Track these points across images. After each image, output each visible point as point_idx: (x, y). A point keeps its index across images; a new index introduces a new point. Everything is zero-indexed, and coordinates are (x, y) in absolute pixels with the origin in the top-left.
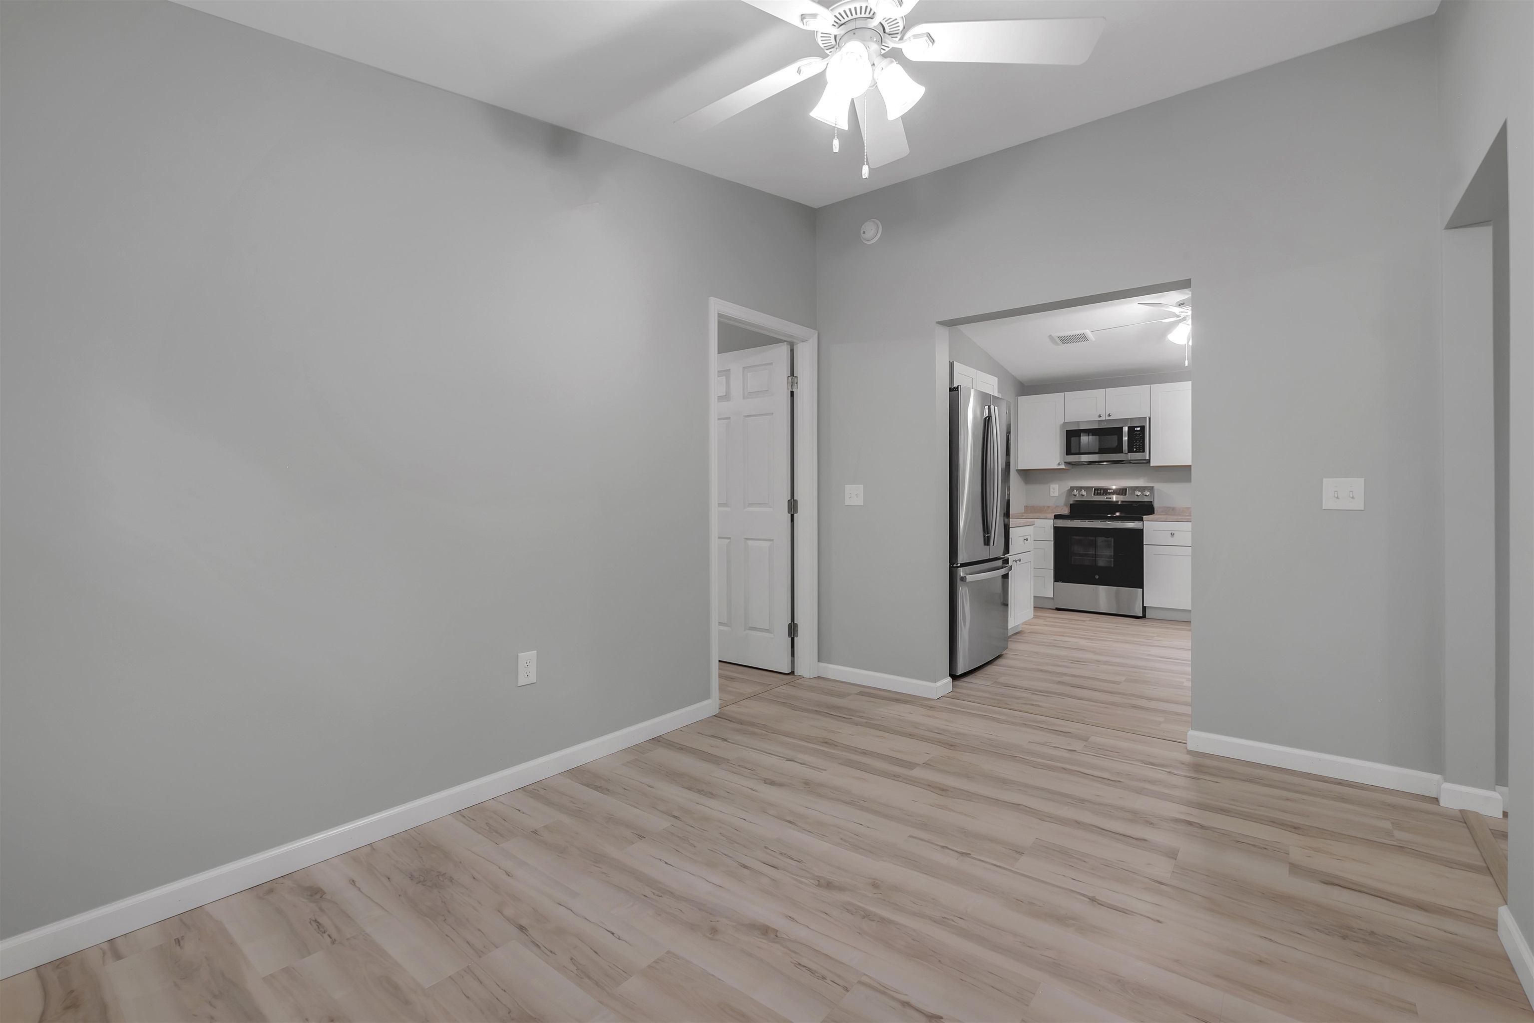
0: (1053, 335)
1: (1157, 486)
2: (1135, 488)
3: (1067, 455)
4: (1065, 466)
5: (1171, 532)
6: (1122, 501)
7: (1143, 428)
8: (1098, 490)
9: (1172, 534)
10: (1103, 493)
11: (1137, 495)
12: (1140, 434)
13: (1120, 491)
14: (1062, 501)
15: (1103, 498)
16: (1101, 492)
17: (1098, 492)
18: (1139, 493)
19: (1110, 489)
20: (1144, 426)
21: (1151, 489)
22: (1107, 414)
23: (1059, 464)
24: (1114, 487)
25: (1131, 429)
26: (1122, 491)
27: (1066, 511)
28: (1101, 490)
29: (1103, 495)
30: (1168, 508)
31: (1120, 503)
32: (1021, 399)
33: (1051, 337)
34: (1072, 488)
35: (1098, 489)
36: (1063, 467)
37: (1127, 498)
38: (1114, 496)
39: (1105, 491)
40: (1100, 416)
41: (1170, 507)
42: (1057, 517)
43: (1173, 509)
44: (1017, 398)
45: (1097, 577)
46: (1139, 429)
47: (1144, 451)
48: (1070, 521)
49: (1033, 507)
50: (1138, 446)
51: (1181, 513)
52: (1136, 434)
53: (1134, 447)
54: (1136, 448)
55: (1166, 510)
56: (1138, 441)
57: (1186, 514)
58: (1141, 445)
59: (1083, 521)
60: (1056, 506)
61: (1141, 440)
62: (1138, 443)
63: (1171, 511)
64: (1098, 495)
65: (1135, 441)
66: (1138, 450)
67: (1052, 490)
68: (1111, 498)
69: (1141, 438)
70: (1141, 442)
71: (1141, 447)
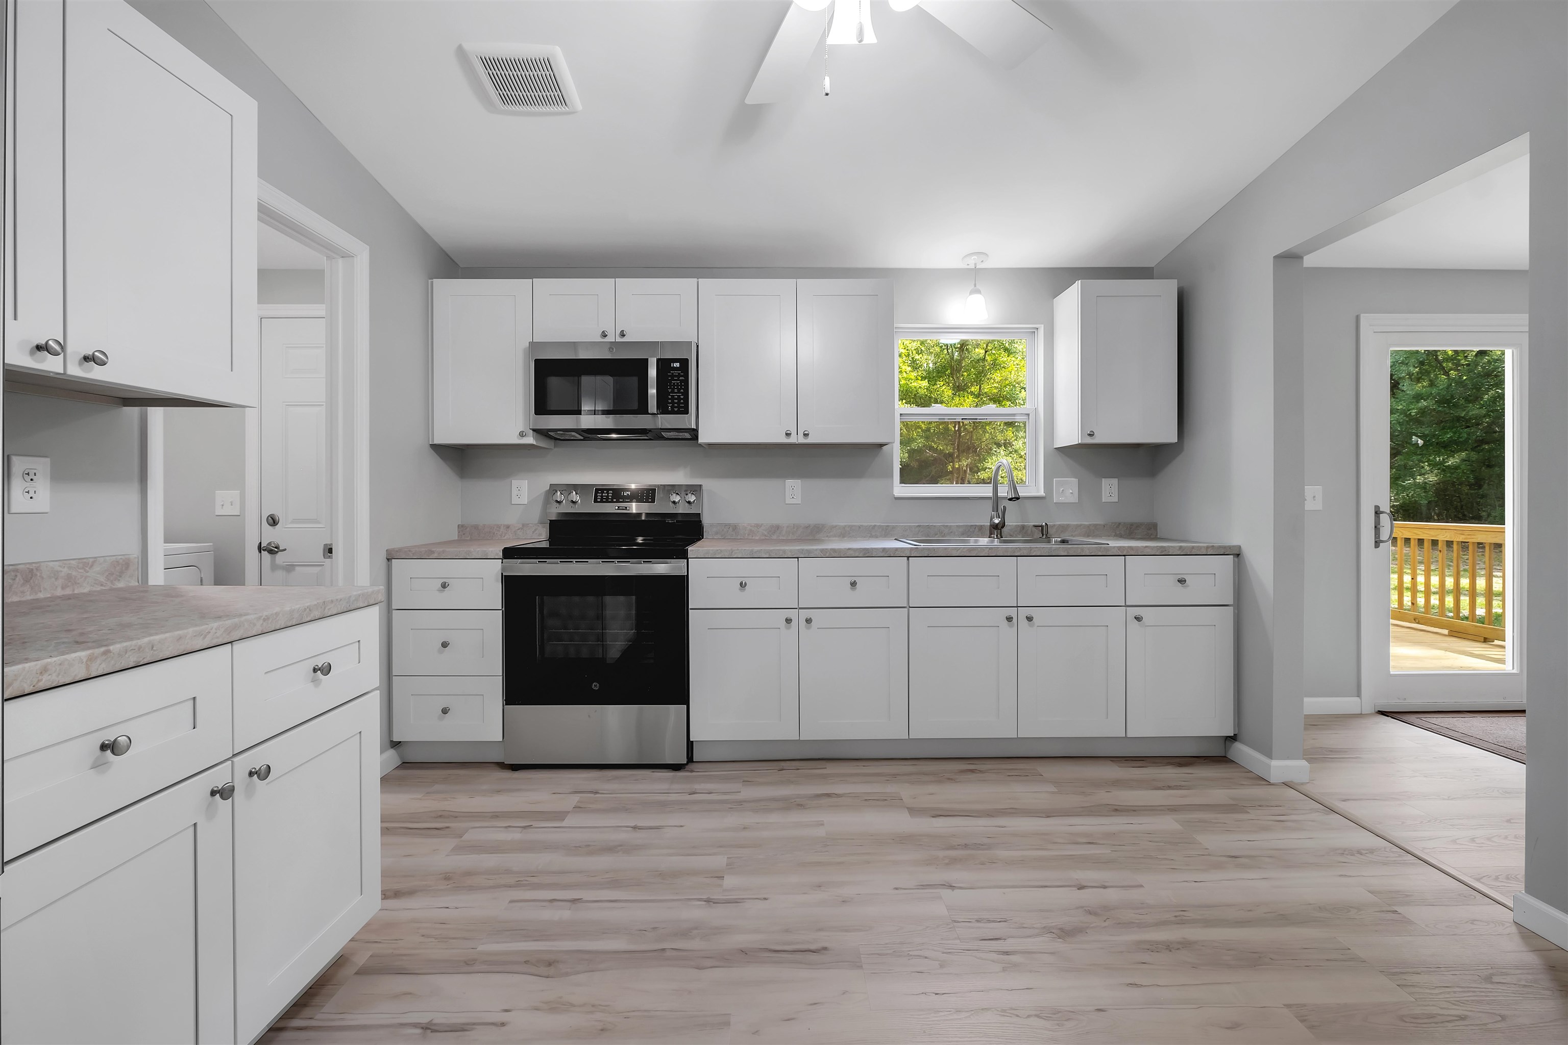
0: (467, 46)
1: (709, 485)
2: (670, 488)
4: (536, 438)
5: (741, 580)
6: (647, 514)
7: (685, 363)
8: (602, 493)
9: (741, 584)
10: (612, 499)
11: (674, 502)
12: (679, 376)
13: (642, 496)
14: (535, 514)
15: (610, 508)
16: (608, 496)
17: (602, 496)
18: (677, 498)
19: (627, 490)
20: (687, 360)
21: (696, 489)
22: (618, 332)
23: (522, 434)
24: (633, 486)
25: (663, 365)
26: (648, 495)
27: (539, 537)
28: (608, 493)
29: (612, 502)
30: (726, 525)
31: (643, 518)
32: (440, 285)
33: (461, 54)
34: (554, 488)
35: (602, 490)
36: (530, 440)
37: (658, 507)
38: (634, 504)
39: (616, 494)
40: (604, 335)
41: (729, 525)
42: (509, 553)
43: (735, 528)
44: (432, 283)
45: (595, 686)
46: (677, 365)
47: (686, 411)
48: (539, 562)
49: (476, 527)
50: (676, 399)
51: (748, 535)
52: (673, 376)
53: (670, 401)
54: (673, 403)
55: (723, 530)
56: (676, 390)
57: (757, 538)
58: (682, 397)
59: (572, 562)
60: (523, 525)
61: (682, 388)
62: (676, 393)
63: (731, 532)
64: (602, 501)
65: (670, 390)
66: (676, 409)
67: (515, 492)
68: (626, 508)
69: (681, 384)
70: (682, 391)
71: (682, 401)
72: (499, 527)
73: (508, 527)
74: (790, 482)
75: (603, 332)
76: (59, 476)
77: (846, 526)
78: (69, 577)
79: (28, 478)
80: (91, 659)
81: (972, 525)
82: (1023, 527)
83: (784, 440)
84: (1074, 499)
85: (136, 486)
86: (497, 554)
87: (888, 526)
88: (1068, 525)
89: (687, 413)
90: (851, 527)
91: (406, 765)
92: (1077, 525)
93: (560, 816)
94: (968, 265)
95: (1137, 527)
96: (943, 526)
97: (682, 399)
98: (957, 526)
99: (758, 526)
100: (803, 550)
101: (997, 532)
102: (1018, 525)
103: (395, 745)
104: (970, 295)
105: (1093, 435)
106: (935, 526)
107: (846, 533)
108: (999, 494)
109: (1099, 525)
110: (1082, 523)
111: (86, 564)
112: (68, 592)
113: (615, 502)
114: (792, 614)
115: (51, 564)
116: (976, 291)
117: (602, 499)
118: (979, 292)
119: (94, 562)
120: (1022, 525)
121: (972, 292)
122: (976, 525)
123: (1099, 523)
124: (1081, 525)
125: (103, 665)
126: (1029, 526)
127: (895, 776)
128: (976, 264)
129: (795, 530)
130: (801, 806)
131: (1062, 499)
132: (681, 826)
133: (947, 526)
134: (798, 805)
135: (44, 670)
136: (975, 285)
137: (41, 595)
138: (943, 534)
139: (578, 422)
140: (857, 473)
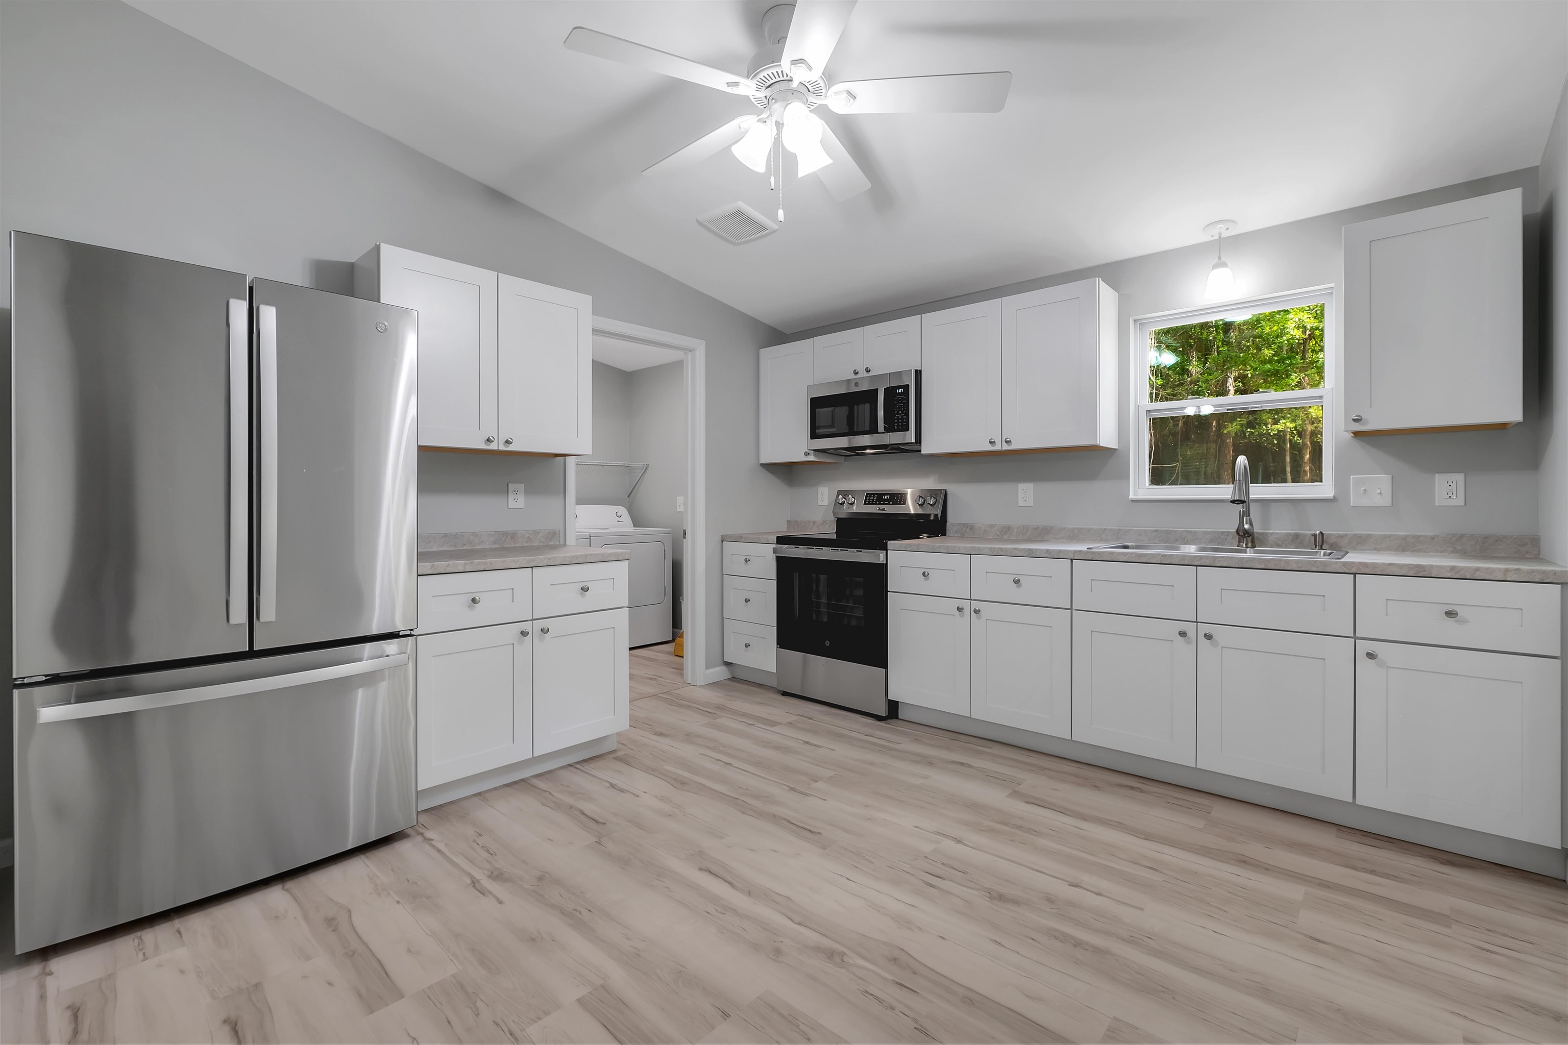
3: (811, 438)
4: (815, 456)
5: (924, 570)
7: (907, 388)
8: (870, 496)
9: (924, 574)
10: (876, 502)
11: (920, 504)
12: (903, 399)
15: (874, 509)
16: (873, 500)
17: (870, 500)
18: (921, 501)
19: (887, 494)
20: (908, 386)
21: (938, 493)
23: (807, 454)
25: (889, 392)
27: (829, 530)
28: (874, 497)
29: (876, 504)
30: (966, 525)
32: (764, 352)
34: (838, 494)
35: (870, 494)
36: (811, 458)
37: (909, 509)
38: (890, 506)
39: (879, 498)
41: (968, 524)
42: (781, 540)
43: (971, 527)
44: (759, 352)
45: (827, 643)
46: (900, 391)
48: (857, 551)
49: (796, 522)
50: (900, 419)
51: (983, 534)
52: (898, 400)
53: (896, 421)
54: (898, 422)
55: (962, 529)
56: (900, 412)
57: (991, 537)
58: (905, 417)
59: (838, 550)
60: (823, 522)
61: (904, 410)
62: (900, 414)
63: (969, 531)
64: (869, 504)
65: (896, 412)
66: (900, 428)
67: (820, 496)
68: (884, 509)
69: (904, 406)
70: (904, 411)
71: (905, 420)
72: (809, 522)
73: (814, 522)
74: (1022, 486)
75: (855, 370)
76: (527, 492)
77: (1074, 528)
78: (529, 538)
79: (515, 493)
80: (465, 564)
81: (1223, 532)
82: (1297, 536)
83: (990, 448)
84: (1384, 500)
85: (562, 496)
86: (774, 541)
87: (1119, 530)
88: (1369, 536)
89: (908, 430)
90: (1080, 529)
91: (734, 679)
92: (1385, 535)
93: (773, 724)
94: (1212, 236)
95: (1497, 541)
96: (1186, 531)
97: (905, 419)
98: (1204, 532)
99: (992, 526)
100: (974, 547)
101: (1247, 540)
102: (1290, 534)
103: (728, 664)
104: (1213, 270)
105: (1361, 420)
106: (1175, 531)
107: (1074, 535)
108: (1251, 496)
109: (1425, 536)
110: (1394, 533)
111: (536, 532)
112: (528, 545)
113: (878, 504)
114: (965, 604)
115: (521, 532)
116: (1221, 264)
117: (869, 502)
118: (1224, 265)
119: (539, 532)
120: (1294, 533)
121: (1215, 267)
122: (1229, 532)
123: (1424, 534)
124: (1390, 536)
125: (470, 568)
126: (1306, 535)
127: (1043, 769)
128: (1220, 234)
129: (1025, 530)
130: (930, 764)
131: (1365, 502)
132: (834, 750)
133: (1191, 531)
134: (929, 762)
135: (448, 566)
136: (1219, 258)
137: (517, 545)
138: (1186, 541)
139: (850, 441)
140: (1091, 475)
